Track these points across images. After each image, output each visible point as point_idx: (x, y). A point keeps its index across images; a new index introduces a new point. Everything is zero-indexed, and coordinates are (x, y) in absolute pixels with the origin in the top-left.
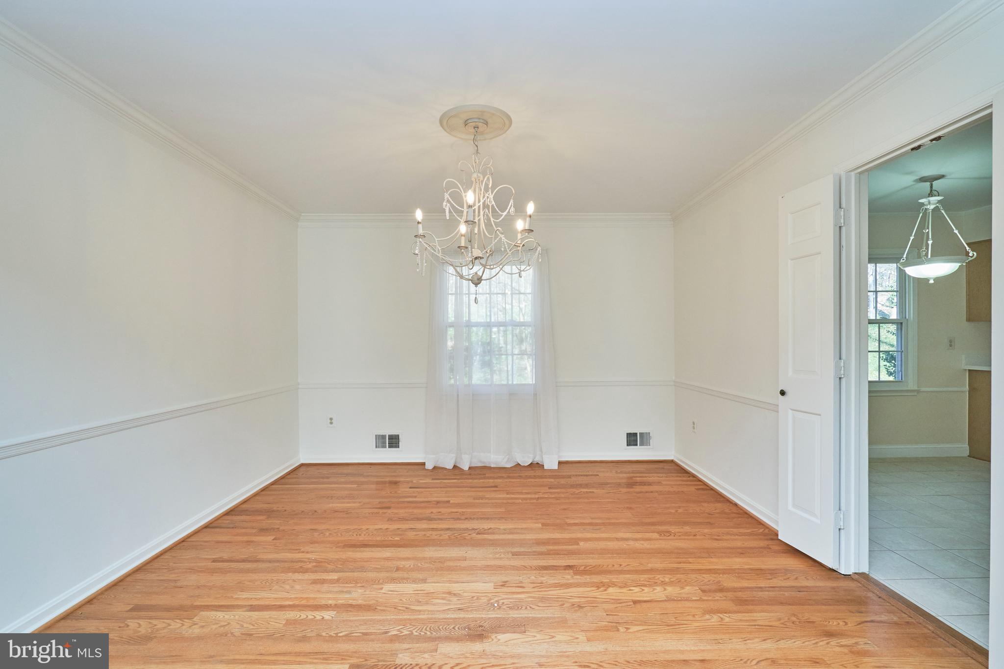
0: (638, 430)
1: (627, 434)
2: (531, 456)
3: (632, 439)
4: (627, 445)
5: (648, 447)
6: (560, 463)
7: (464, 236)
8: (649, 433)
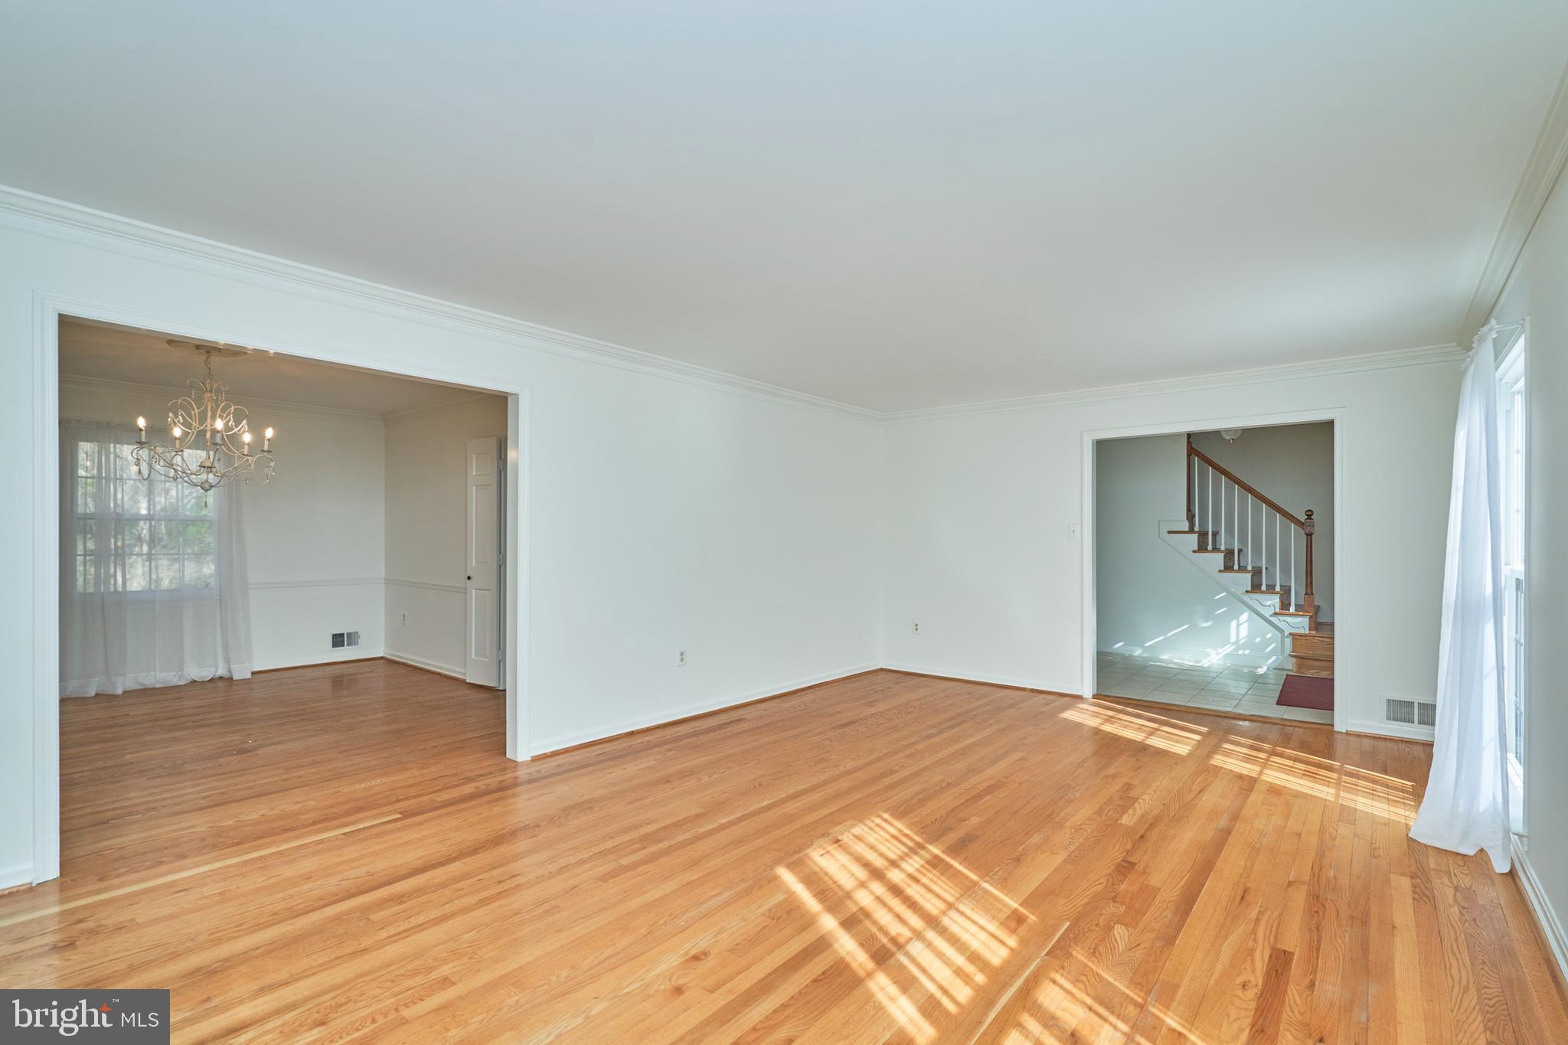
0: (345, 631)
1: (333, 635)
2: (213, 669)
3: (338, 640)
4: (333, 647)
5: (356, 646)
6: (253, 673)
7: (179, 439)
8: (357, 633)
